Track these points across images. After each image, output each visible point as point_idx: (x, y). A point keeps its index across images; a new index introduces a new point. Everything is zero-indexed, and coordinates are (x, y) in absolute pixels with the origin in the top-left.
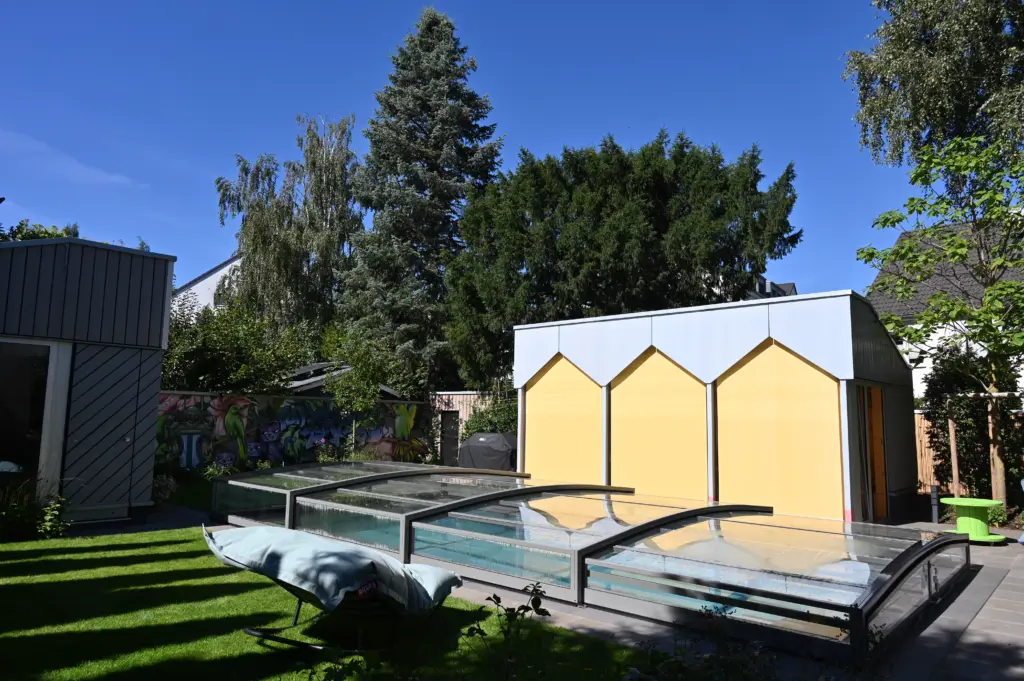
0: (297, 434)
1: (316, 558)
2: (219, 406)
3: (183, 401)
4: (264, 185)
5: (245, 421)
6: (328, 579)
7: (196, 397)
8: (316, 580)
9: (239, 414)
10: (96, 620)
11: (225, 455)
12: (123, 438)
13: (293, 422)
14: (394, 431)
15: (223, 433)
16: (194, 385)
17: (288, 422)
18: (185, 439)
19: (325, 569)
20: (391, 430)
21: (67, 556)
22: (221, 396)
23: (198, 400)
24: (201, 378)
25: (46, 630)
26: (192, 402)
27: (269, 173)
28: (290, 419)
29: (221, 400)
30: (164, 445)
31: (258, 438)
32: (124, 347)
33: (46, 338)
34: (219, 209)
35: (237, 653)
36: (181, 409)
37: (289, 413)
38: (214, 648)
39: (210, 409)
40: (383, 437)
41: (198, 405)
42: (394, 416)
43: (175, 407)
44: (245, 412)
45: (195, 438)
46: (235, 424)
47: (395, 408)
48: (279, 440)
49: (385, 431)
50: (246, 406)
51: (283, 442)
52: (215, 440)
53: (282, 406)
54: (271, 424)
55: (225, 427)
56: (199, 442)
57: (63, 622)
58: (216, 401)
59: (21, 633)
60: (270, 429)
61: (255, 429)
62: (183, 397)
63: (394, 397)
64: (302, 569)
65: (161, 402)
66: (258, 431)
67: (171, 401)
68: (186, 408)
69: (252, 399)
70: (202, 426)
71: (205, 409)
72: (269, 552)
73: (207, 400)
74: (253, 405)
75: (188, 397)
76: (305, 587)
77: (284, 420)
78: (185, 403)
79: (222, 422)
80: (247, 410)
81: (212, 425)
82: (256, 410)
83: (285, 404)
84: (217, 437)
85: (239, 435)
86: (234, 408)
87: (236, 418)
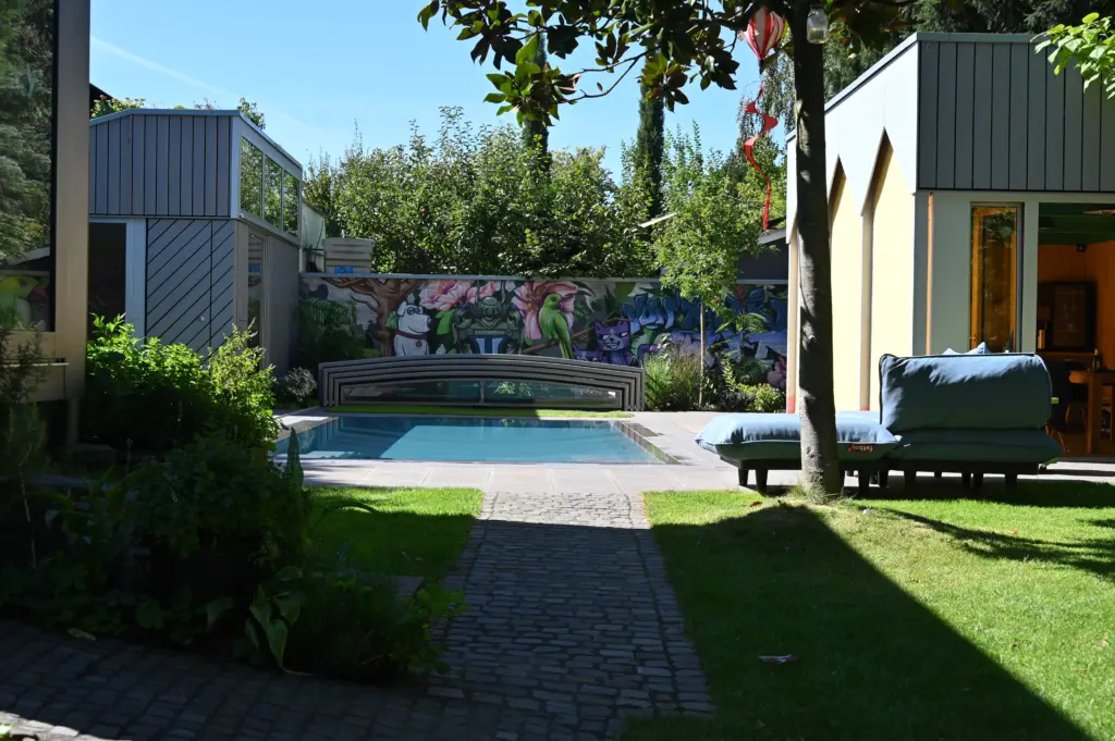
0: (658, 340)
2: (528, 296)
3: (475, 289)
5: (570, 318)
7: (493, 284)
9: (559, 307)
12: (198, 318)
13: (652, 319)
15: (539, 337)
16: (495, 267)
17: (643, 321)
18: (481, 342)
22: (532, 282)
23: (498, 287)
24: (500, 255)
26: (488, 290)
28: (647, 316)
29: (531, 286)
32: (193, 218)
36: (473, 300)
37: (643, 307)
39: (515, 300)
41: (497, 295)
43: (464, 298)
44: (570, 305)
45: (496, 342)
46: (554, 322)
48: (628, 348)
50: (570, 296)
51: (635, 352)
53: (632, 294)
54: (614, 324)
56: (502, 348)
58: (523, 289)
60: (612, 331)
61: (587, 330)
62: (473, 285)
65: (445, 292)
66: (593, 333)
67: (461, 288)
68: (480, 300)
69: (581, 285)
70: (504, 326)
71: (508, 300)
73: (510, 286)
74: (583, 294)
75: (483, 283)
77: (636, 316)
78: (478, 293)
79: (534, 319)
80: (573, 300)
81: (521, 325)
82: (588, 300)
83: (636, 291)
84: (529, 343)
85: (562, 338)
86: (554, 299)
87: (556, 314)
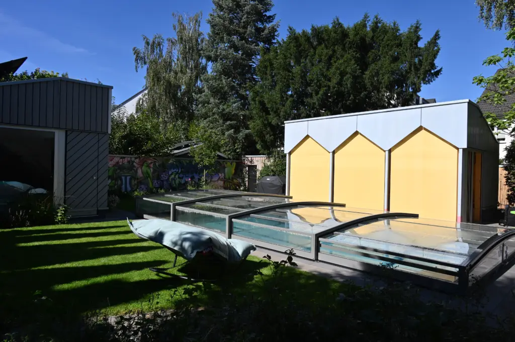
0: (177, 176)
1: (181, 234)
2: (139, 162)
3: (121, 160)
4: (157, 51)
5: (152, 169)
6: (187, 245)
7: (128, 158)
8: (181, 245)
9: (148, 166)
10: (80, 262)
11: (143, 186)
12: (92, 177)
13: (175, 170)
14: (225, 176)
15: (141, 175)
16: (127, 152)
17: (173, 171)
18: (123, 178)
19: (185, 240)
20: (223, 174)
21: (69, 232)
22: (140, 158)
23: (129, 159)
24: (130, 149)
25: (57, 266)
26: (126, 161)
27: (159, 44)
28: (173, 169)
29: (140, 160)
30: (114, 181)
31: (158, 178)
32: (90, 132)
33: (53, 128)
34: (134, 64)
35: (146, 279)
36: (121, 164)
37: (172, 166)
38: (135, 276)
39: (135, 164)
40: (219, 178)
41: (129, 162)
42: (224, 168)
43: (118, 163)
44: (152, 165)
45: (128, 178)
46: (147, 171)
47: (224, 163)
48: (168, 179)
49: (220, 175)
50: (151, 163)
51: (170, 180)
52: (138, 179)
54: (164, 171)
55: (142, 173)
56: (131, 179)
57: (65, 262)
58: (137, 160)
59: (46, 267)
60: (164, 174)
61: (156, 174)
62: (121, 158)
63: (224, 158)
64: (174, 240)
65: (111, 160)
66: (158, 174)
67: (116, 160)
68: (123, 163)
69: (155, 159)
70: (131, 172)
71: (132, 164)
72: (159, 231)
73: (133, 159)
74: (155, 162)
75: (124, 158)
76: (176, 248)
77: (171, 169)
78: (123, 161)
79: (141, 170)
80: (152, 164)
81: (136, 172)
82: (157, 164)
83: (171, 161)
84: (139, 178)
85: (149, 176)
86: (146, 164)
87: (147, 168)
